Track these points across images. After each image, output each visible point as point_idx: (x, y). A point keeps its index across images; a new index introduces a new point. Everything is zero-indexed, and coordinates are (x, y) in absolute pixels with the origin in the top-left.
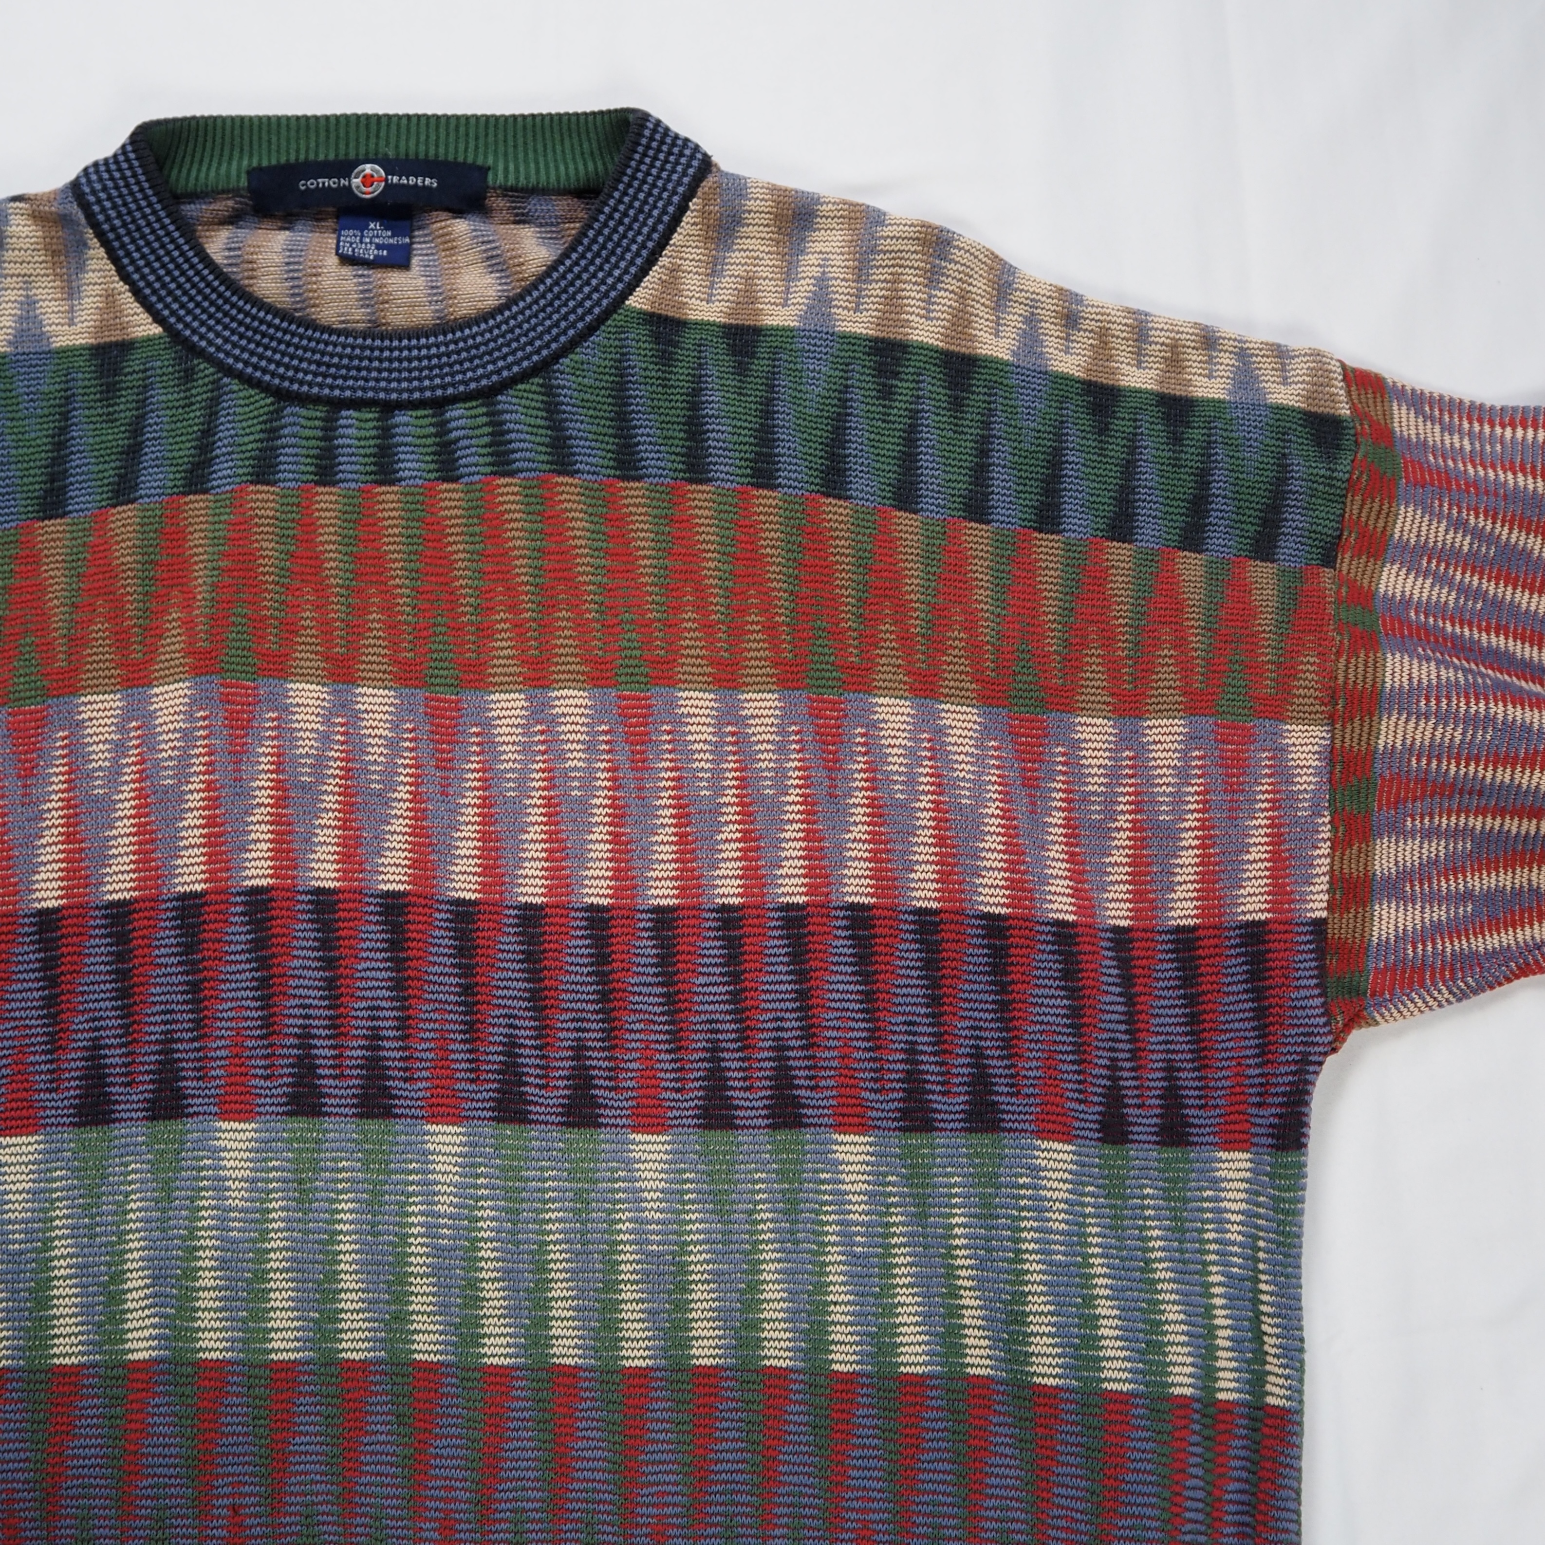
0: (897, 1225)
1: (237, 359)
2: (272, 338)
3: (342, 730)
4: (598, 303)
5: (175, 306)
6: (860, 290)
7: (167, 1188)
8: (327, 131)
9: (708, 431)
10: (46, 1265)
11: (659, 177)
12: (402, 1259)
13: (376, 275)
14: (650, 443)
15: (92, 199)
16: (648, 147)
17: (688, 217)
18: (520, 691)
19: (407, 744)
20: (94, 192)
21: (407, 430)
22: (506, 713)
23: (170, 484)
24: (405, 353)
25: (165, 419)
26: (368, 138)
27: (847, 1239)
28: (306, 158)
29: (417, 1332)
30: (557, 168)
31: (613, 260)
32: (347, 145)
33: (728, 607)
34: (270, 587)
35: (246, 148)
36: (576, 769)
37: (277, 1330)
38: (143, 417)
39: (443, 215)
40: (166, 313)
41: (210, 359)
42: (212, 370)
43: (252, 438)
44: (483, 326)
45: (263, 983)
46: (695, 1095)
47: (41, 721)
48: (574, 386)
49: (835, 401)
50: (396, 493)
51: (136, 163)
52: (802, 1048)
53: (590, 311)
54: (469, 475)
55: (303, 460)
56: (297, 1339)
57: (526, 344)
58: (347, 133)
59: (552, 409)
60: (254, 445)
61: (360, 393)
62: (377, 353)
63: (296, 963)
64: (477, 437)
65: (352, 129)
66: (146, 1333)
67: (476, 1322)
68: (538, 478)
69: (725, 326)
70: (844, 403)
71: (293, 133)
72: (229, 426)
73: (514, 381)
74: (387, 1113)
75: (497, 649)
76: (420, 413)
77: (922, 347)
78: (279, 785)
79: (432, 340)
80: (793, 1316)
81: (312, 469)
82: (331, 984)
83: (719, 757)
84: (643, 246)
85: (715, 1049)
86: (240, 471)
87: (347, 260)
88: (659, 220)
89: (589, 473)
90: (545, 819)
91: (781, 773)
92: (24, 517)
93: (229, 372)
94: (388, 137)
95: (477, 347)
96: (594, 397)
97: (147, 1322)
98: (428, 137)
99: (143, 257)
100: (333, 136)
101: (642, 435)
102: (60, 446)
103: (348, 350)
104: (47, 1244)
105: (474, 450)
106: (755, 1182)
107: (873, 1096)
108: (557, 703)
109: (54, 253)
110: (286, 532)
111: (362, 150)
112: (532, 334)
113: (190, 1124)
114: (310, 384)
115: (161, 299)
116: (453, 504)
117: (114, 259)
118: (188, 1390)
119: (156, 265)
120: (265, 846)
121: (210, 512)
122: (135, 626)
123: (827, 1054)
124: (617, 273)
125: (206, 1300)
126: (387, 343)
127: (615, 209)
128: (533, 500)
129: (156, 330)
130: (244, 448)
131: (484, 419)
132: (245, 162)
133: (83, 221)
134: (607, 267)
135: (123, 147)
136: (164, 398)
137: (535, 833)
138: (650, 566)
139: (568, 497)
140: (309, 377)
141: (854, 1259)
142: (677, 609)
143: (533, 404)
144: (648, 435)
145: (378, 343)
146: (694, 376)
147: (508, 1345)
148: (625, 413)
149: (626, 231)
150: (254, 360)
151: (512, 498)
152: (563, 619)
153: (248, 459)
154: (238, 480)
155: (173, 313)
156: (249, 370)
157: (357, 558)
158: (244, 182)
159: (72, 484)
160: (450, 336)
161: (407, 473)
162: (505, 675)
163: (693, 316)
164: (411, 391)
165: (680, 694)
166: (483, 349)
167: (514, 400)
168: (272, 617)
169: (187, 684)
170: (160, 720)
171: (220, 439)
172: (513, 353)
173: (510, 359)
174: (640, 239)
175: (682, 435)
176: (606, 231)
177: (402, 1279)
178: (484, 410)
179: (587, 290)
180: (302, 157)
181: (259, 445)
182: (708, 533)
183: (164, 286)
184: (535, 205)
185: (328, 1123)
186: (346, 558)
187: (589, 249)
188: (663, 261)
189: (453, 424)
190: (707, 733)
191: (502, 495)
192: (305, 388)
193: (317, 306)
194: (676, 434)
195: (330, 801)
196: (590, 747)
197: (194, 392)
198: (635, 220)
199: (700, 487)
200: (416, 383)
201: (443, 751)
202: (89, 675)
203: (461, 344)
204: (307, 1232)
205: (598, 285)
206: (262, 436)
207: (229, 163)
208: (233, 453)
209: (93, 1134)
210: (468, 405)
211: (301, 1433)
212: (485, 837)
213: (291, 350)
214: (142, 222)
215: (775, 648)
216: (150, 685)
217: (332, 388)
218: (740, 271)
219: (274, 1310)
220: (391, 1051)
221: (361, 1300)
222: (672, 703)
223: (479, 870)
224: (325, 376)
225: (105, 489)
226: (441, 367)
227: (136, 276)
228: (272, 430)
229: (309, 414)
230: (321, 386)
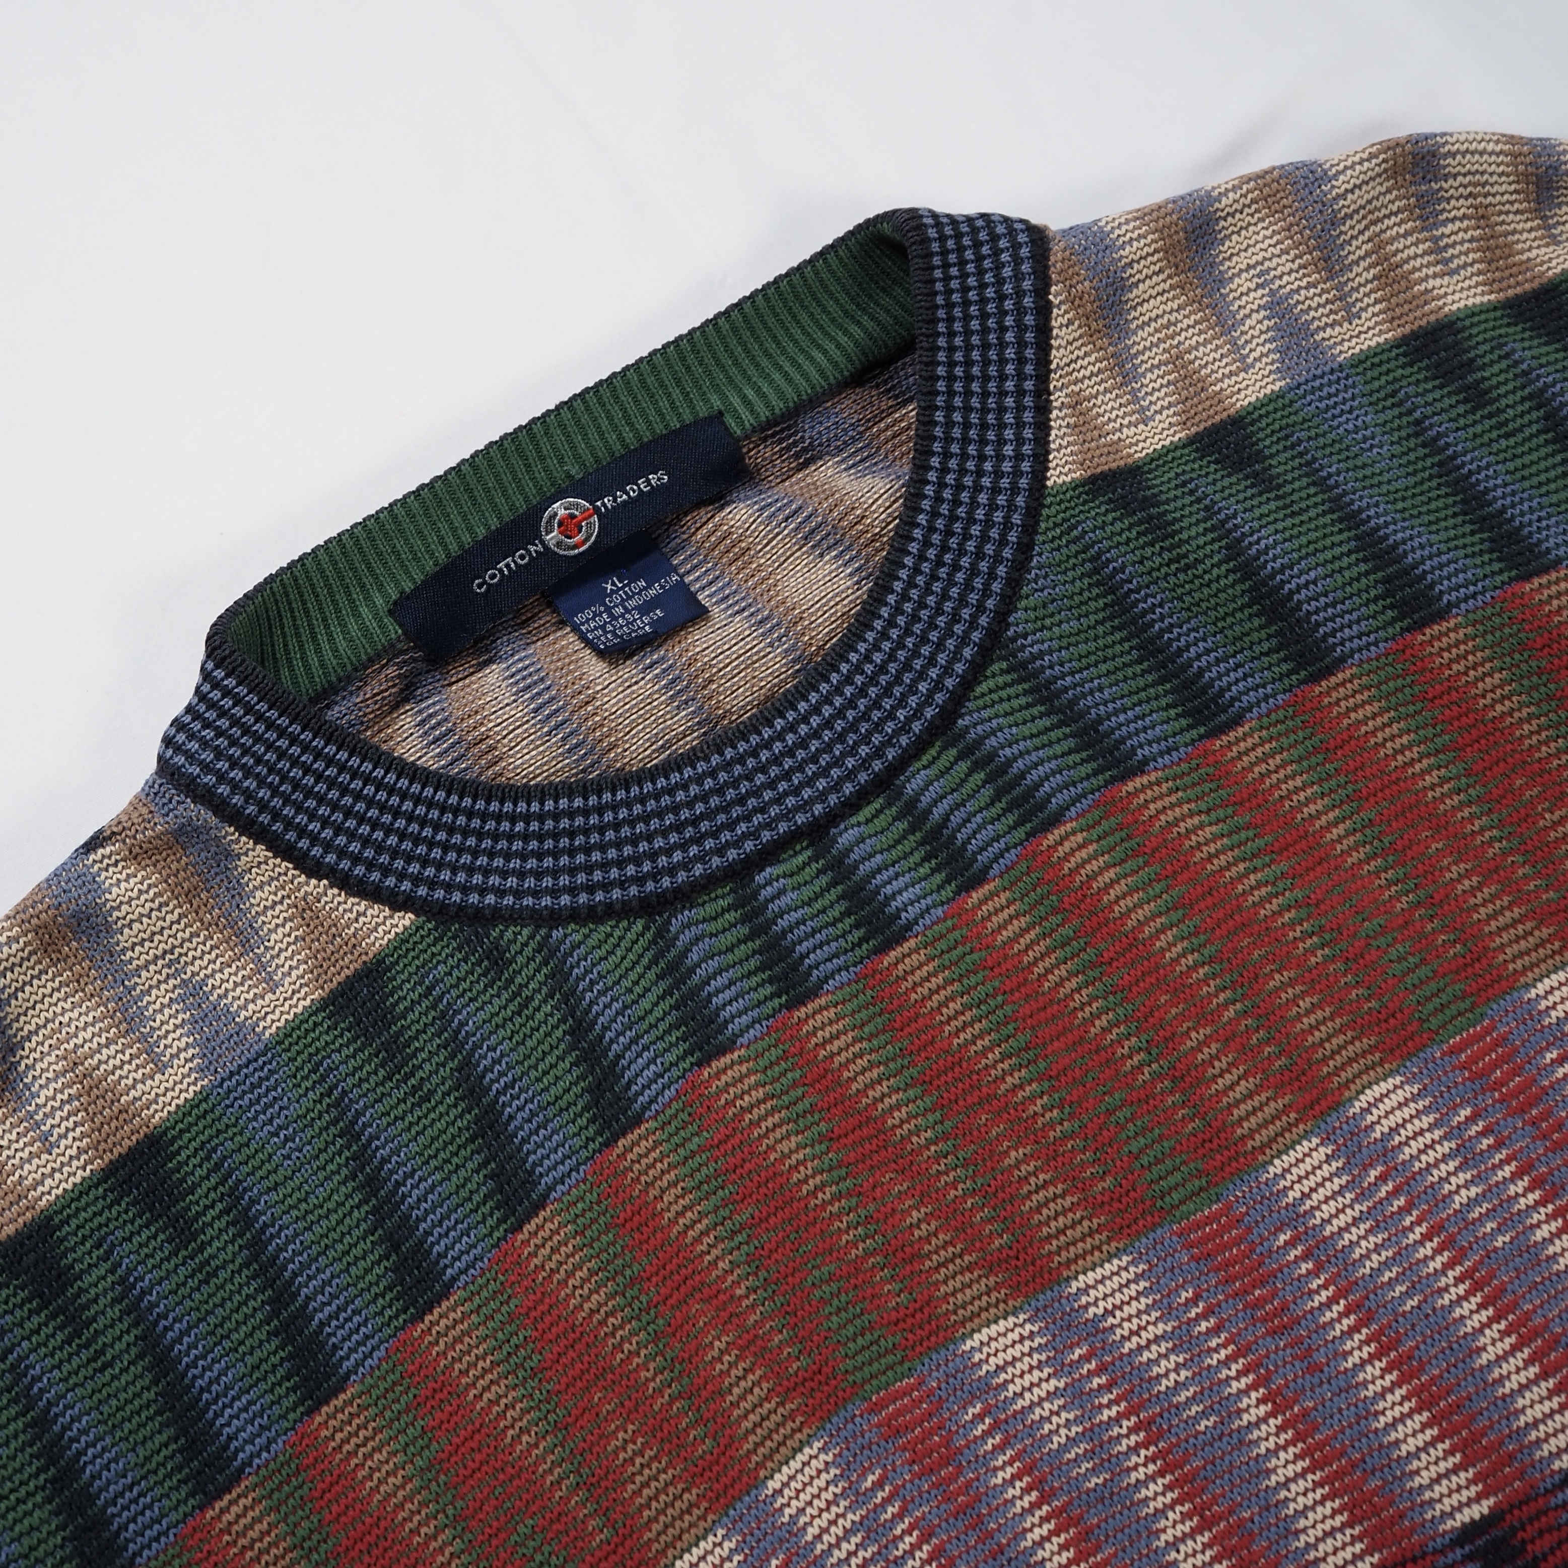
1: (555, 892)
2: (586, 832)
3: (1093, 1365)
4: (1011, 507)
5: (414, 868)
6: (1339, 287)
8: (469, 490)
9: (1291, 593)
11: (983, 286)
13: (674, 654)
14: (1218, 661)
16: (944, 252)
17: (1059, 317)
18: (1306, 1135)
19: (1204, 1326)
21: (867, 847)
22: (1311, 1182)
23: (578, 1142)
24: (790, 738)
25: (506, 1046)
26: (528, 466)
28: (461, 546)
30: (812, 360)
31: (991, 435)
32: (504, 493)
33: (1501, 825)
34: (835, 1208)
35: (368, 580)
36: (1472, 1203)
38: (467, 1064)
39: (703, 513)
40: (406, 886)
41: (514, 917)
42: (526, 932)
43: (651, 997)
44: (870, 636)
48: (1055, 644)
49: (1421, 452)
50: (917, 951)
51: (242, 690)
53: (1007, 525)
54: (996, 860)
55: (746, 984)
57: (950, 625)
58: (497, 475)
59: (1046, 695)
60: (665, 1005)
61: (766, 836)
62: (751, 763)
64: (971, 797)
65: (501, 465)
68: (1096, 804)
69: (1189, 440)
70: (1432, 445)
71: (422, 521)
72: (604, 1000)
73: (968, 684)
75: (1225, 1092)
76: (867, 811)
77: (1472, 313)
78: (1063, 1519)
79: (814, 697)
81: (768, 990)
84: (1020, 392)
86: (670, 1057)
88: (1020, 345)
89: (1161, 754)
90: (1491, 1311)
92: (388, 1331)
93: (555, 918)
94: (556, 450)
95: (882, 669)
96: (1092, 645)
98: (610, 418)
99: (325, 824)
100: (479, 492)
101: (1199, 657)
102: (373, 1184)
103: (709, 783)
105: (978, 819)
108: (1370, 1119)
109: (189, 897)
110: (800, 1107)
111: (531, 490)
112: (948, 606)
114: (686, 865)
115: (386, 871)
116: (1005, 914)
117: (285, 852)
119: (351, 823)
121: (665, 1147)
122: (673, 1400)
124: (1008, 450)
126: (754, 739)
127: (951, 364)
128: (1111, 840)
129: (405, 920)
130: (651, 1019)
131: (963, 767)
132: (379, 601)
133: (213, 820)
134: (989, 450)
135: (203, 670)
136: (482, 1015)
137: (1492, 1344)
138: (1348, 834)
139: (1159, 804)
140: (677, 856)
143: (1015, 703)
144: (1208, 652)
145: (742, 747)
146: (1213, 529)
148: (1152, 641)
149: (983, 387)
150: (581, 878)
151: (1084, 853)
152: (1284, 986)
153: (668, 1032)
154: (675, 1072)
155: (417, 880)
156: (583, 898)
157: (925, 1082)
158: (395, 630)
159: (428, 1233)
160: (835, 678)
161: (913, 911)
162: (1266, 1124)
163: (1139, 452)
164: (836, 787)
165: (1533, 993)
166: (892, 668)
167: (985, 714)
168: (868, 1254)
169: (817, 1445)
170: (812, 1531)
171: (606, 1028)
172: (940, 646)
173: (942, 659)
174: (1010, 385)
175: (1256, 622)
176: (958, 401)
178: (953, 752)
179: (983, 498)
180: (454, 547)
181: (670, 1001)
182: (1393, 738)
183: (380, 849)
186: (911, 1093)
187: (948, 439)
188: (1058, 398)
189: (925, 800)
191: (1066, 858)
192: (682, 876)
193: (613, 746)
194: (1247, 626)
195: (1156, 1493)
196: (1467, 1156)
197: (519, 980)
198: (986, 363)
199: (1333, 680)
200: (835, 773)
201: (1260, 1302)
202: (656, 1527)
203: (859, 679)
205: (995, 483)
206: (663, 985)
207: (357, 615)
208: (639, 1037)
210: (925, 759)
212: (1425, 1401)
213: (625, 831)
216: (758, 1483)
217: (720, 851)
218: (1157, 356)
223: (1458, 1458)
224: (699, 840)
225: (485, 1209)
226: (853, 727)
227: (331, 858)
228: (673, 967)
229: (710, 909)
230: (701, 858)
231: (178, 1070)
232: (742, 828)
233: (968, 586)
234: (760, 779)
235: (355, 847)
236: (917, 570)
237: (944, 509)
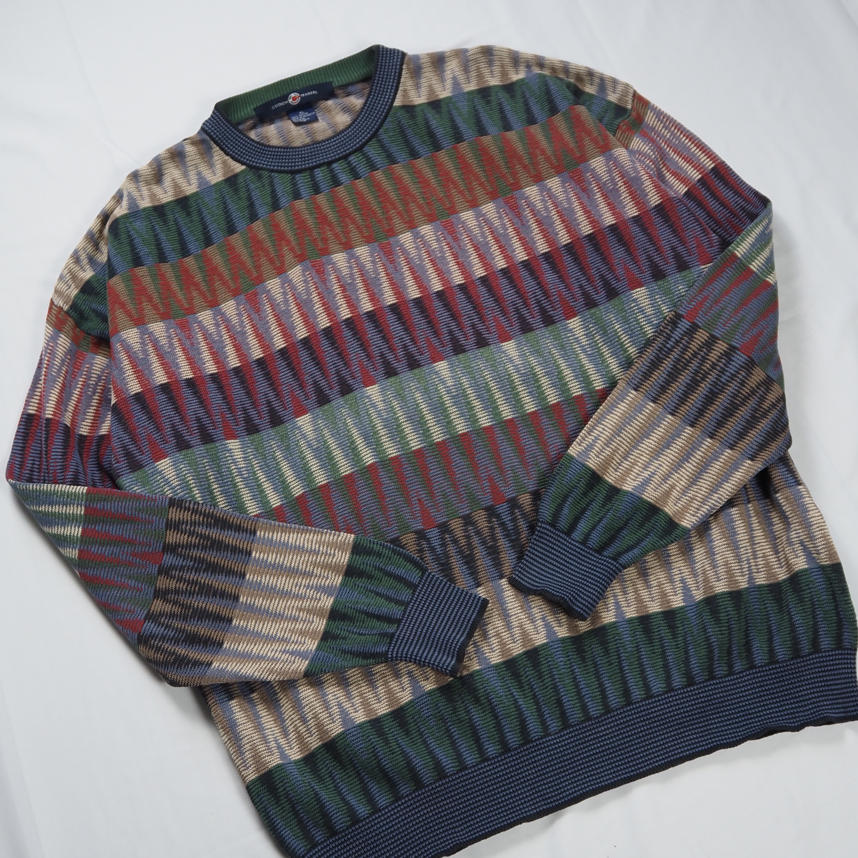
0: (598, 340)
1: (274, 166)
2: (283, 156)
3: (355, 263)
4: (385, 108)
5: (247, 157)
6: (468, 76)
7: (357, 413)
8: (275, 88)
9: (436, 133)
10: (328, 447)
11: (389, 62)
12: (443, 404)
13: (309, 126)
14: (419, 145)
15: (210, 131)
16: (383, 54)
17: (404, 72)
18: (408, 232)
19: (378, 260)
20: (210, 129)
21: (338, 168)
22: (406, 240)
23: (268, 210)
24: (328, 145)
25: (258, 192)
26: (289, 86)
27: (584, 351)
29: (456, 425)
30: (354, 75)
31: (384, 94)
32: (283, 90)
33: (465, 184)
34: (313, 229)
35: (251, 102)
36: (436, 248)
37: (411, 440)
38: (250, 194)
39: (323, 101)
40: (245, 160)
41: (265, 169)
42: (267, 172)
43: (288, 188)
44: (350, 129)
45: (361, 345)
46: (517, 326)
47: (256, 294)
48: (387, 137)
49: (473, 111)
50: (342, 188)
51: (220, 116)
52: (545, 299)
53: (383, 112)
54: (364, 175)
55: (308, 189)
56: (419, 441)
57: (366, 129)
58: (281, 86)
59: (382, 146)
60: (291, 190)
61: (318, 162)
62: (319, 148)
63: (369, 336)
64: (362, 162)
65: (283, 85)
66: (369, 455)
67: (474, 416)
68: (387, 168)
69: (428, 103)
70: (476, 110)
71: (264, 93)
72: (279, 187)
73: (367, 142)
74: (419, 366)
75: (395, 222)
76: (340, 162)
77: (495, 86)
78: (341, 286)
79: (335, 139)
80: (576, 377)
81: (312, 191)
82: (383, 337)
83: (481, 228)
84: (392, 86)
85: (517, 310)
86: (289, 199)
87: (297, 124)
88: (395, 76)
89: (402, 161)
90: (432, 266)
91: (503, 225)
92: (224, 237)
93: (273, 171)
94: (295, 83)
95: (351, 136)
96: (395, 138)
97: (368, 452)
98: (308, 79)
99: (231, 145)
100: (277, 89)
101: (415, 144)
102: (226, 212)
103: (309, 151)
104: (325, 442)
105: (362, 167)
106: (547, 344)
107: (574, 303)
108: (421, 231)
109: (202, 154)
110: (312, 211)
111: (288, 90)
112: (367, 126)
113: (356, 392)
114: (301, 165)
115: (242, 157)
116: (363, 185)
117: (222, 149)
118: (390, 468)
119: (237, 147)
120: (345, 305)
121: (284, 214)
122: (274, 256)
123: (555, 297)
124: (387, 97)
125: (384, 439)
126: (321, 144)
127: (379, 77)
128: (388, 175)
129: (244, 167)
130: (287, 192)
131: (362, 157)
132: (252, 107)
133: (209, 139)
134: (383, 96)
135: (213, 112)
136: (255, 186)
137: (431, 271)
138: (435, 181)
139: (399, 170)
140: (300, 163)
141: (589, 356)
142: (448, 191)
143: (376, 147)
144: (417, 143)
145: (318, 145)
146: (424, 119)
147: (488, 419)
148: (407, 139)
150: (280, 164)
151: (380, 176)
152: (412, 206)
153: (290, 194)
154: (289, 201)
155: (247, 160)
156: (279, 168)
157: (338, 211)
158: (254, 113)
159: (235, 222)
160: (340, 136)
161: (343, 181)
162: (401, 229)
163: (416, 103)
164: (335, 156)
165: (461, 215)
166: (353, 136)
167: (369, 148)
168: (318, 238)
169: (299, 267)
170: (295, 280)
171: (278, 192)
172: (363, 133)
173: (363, 136)
175: (428, 138)
176: (378, 88)
177: (445, 410)
178: (361, 154)
180: (270, 99)
182: (449, 165)
183: (241, 152)
184: (351, 89)
185: (401, 376)
186: (334, 213)
187: (375, 93)
188: (400, 88)
189: (353, 161)
190: (475, 222)
191: (377, 176)
192: (300, 167)
193: (293, 141)
194: (426, 139)
195: (360, 285)
196: (438, 240)
197: (263, 181)
198: (387, 78)
199: (441, 152)
200: (335, 153)
201: (390, 258)
202: (266, 275)
203: (345, 137)
204: (408, 407)
205: (383, 103)
206: (291, 186)
207: (247, 109)
208: (284, 194)
209: (326, 407)
210: (355, 154)
211: (432, 470)
212: (415, 278)
213: (291, 157)
214: (227, 134)
215: (485, 189)
216: (286, 272)
217: (308, 164)
218: (426, 84)
219: (407, 434)
220: (412, 349)
221: (435, 421)
222: (459, 218)
223: (417, 288)
224: (305, 161)
225: (247, 219)
226: (341, 146)
227: (231, 152)
228: (294, 184)
229: (304, 175)
230: (305, 165)
231: (193, 186)
232: (314, 160)
233: (372, 123)
234: (320, 152)
235: (236, 151)
236: (363, 118)
237: (371, 107)
